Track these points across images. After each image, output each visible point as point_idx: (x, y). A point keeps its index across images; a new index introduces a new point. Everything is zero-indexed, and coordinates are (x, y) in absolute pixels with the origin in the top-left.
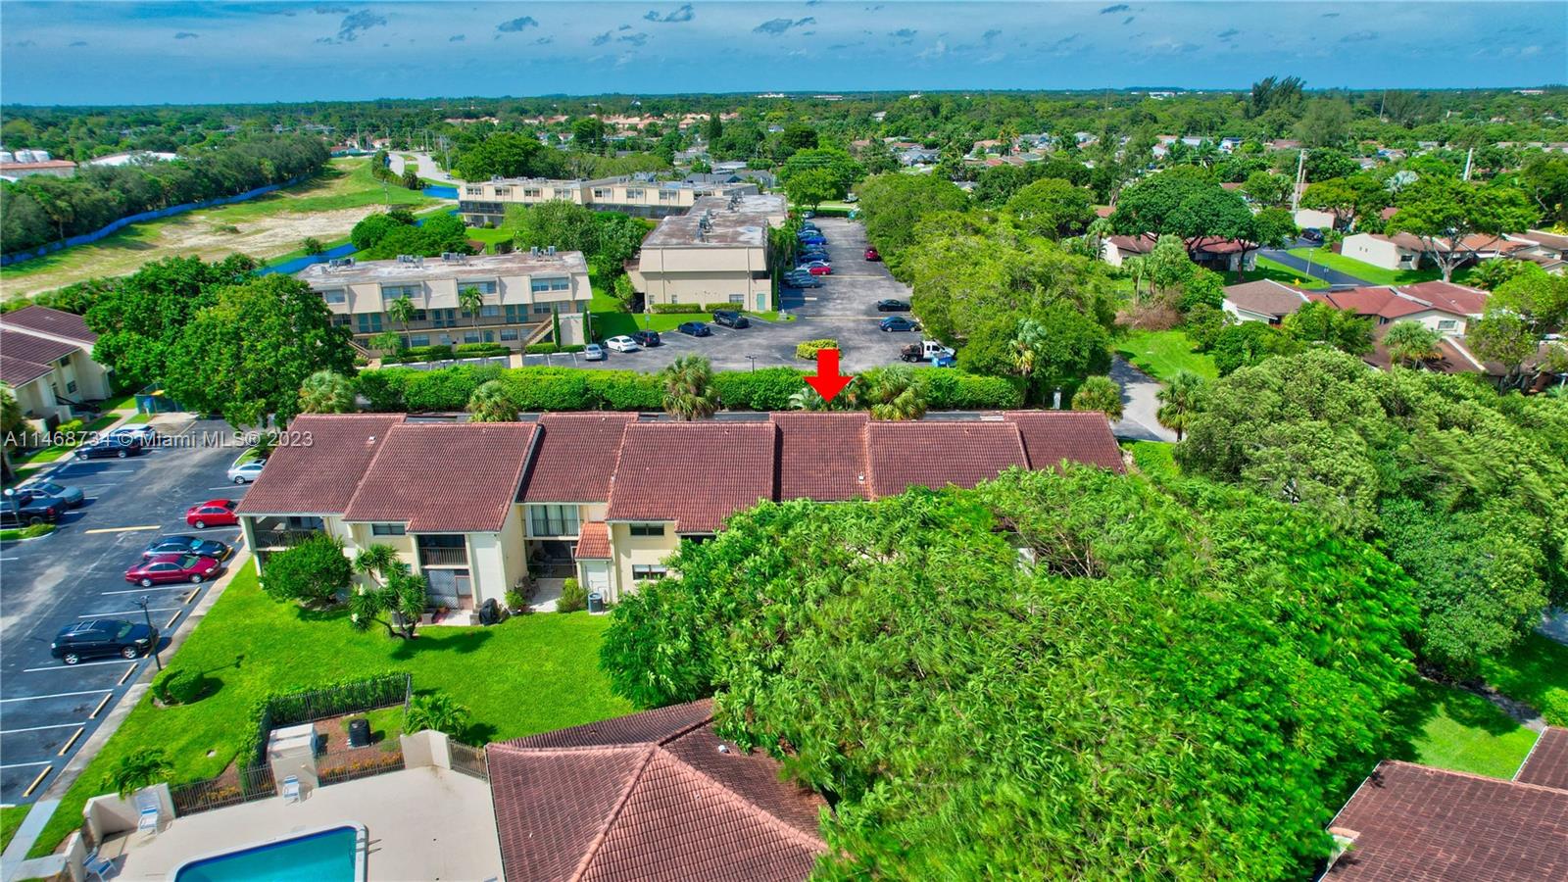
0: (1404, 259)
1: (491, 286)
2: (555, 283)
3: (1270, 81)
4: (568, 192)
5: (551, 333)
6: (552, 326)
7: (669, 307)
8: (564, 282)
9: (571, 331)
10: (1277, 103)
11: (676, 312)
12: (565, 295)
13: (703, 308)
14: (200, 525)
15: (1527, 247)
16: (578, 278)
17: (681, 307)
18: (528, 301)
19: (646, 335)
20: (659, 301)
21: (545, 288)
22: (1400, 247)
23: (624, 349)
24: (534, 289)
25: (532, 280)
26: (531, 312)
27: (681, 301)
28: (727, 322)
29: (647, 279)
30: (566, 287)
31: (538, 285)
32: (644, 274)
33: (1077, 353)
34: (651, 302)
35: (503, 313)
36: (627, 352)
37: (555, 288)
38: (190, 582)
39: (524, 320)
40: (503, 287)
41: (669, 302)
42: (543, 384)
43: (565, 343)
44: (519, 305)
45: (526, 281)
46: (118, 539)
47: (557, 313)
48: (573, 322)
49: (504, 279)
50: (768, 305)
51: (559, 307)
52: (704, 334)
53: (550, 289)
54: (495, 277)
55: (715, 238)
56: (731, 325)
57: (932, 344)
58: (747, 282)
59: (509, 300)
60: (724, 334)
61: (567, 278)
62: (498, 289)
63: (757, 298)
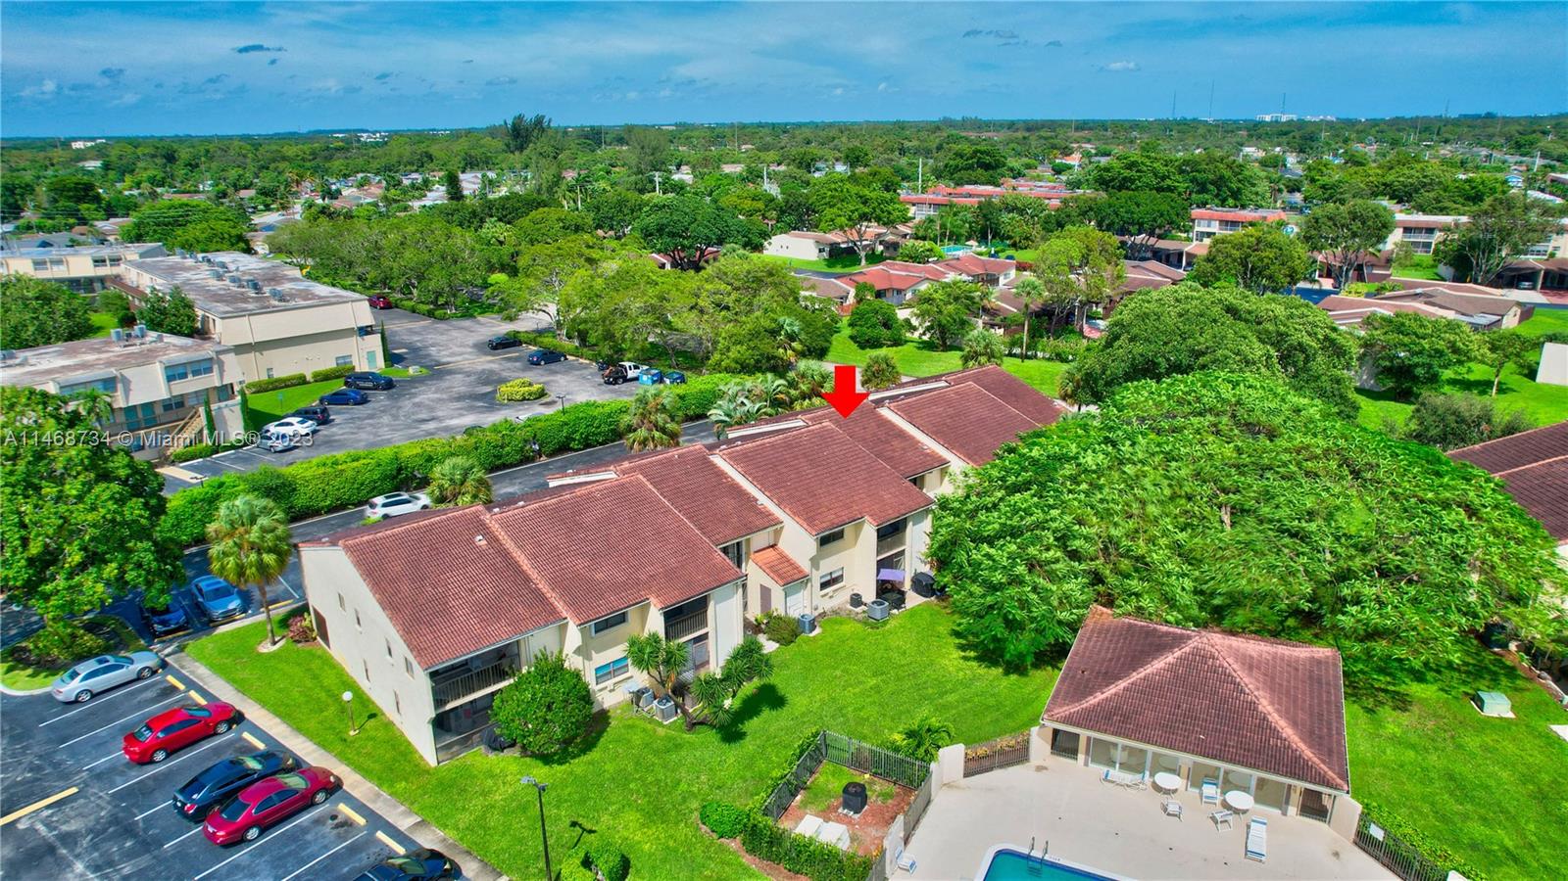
1: (110, 383)
2: (196, 367)
5: (202, 431)
6: (201, 421)
7: (268, 383)
8: (206, 365)
9: (226, 424)
10: (537, 138)
12: (213, 380)
13: (309, 378)
14: (160, 756)
16: (221, 357)
17: (278, 380)
18: (165, 396)
19: (309, 411)
20: (251, 378)
21: (184, 376)
22: (817, 242)
24: (170, 379)
25: (166, 368)
26: (159, 410)
27: (277, 374)
28: (370, 385)
30: (209, 370)
31: (174, 373)
35: (121, 418)
37: (196, 373)
38: (313, 804)
39: (151, 423)
40: (126, 382)
41: (264, 377)
42: (350, 474)
44: (143, 405)
45: (157, 370)
46: (32, 830)
47: (207, 404)
48: (226, 412)
49: (124, 372)
50: (380, 363)
51: (205, 397)
52: (364, 401)
53: (190, 377)
54: (113, 371)
55: (293, 296)
56: (375, 388)
57: (632, 364)
58: (354, 340)
59: (136, 399)
60: (380, 398)
61: (211, 359)
62: (120, 386)
63: (367, 357)
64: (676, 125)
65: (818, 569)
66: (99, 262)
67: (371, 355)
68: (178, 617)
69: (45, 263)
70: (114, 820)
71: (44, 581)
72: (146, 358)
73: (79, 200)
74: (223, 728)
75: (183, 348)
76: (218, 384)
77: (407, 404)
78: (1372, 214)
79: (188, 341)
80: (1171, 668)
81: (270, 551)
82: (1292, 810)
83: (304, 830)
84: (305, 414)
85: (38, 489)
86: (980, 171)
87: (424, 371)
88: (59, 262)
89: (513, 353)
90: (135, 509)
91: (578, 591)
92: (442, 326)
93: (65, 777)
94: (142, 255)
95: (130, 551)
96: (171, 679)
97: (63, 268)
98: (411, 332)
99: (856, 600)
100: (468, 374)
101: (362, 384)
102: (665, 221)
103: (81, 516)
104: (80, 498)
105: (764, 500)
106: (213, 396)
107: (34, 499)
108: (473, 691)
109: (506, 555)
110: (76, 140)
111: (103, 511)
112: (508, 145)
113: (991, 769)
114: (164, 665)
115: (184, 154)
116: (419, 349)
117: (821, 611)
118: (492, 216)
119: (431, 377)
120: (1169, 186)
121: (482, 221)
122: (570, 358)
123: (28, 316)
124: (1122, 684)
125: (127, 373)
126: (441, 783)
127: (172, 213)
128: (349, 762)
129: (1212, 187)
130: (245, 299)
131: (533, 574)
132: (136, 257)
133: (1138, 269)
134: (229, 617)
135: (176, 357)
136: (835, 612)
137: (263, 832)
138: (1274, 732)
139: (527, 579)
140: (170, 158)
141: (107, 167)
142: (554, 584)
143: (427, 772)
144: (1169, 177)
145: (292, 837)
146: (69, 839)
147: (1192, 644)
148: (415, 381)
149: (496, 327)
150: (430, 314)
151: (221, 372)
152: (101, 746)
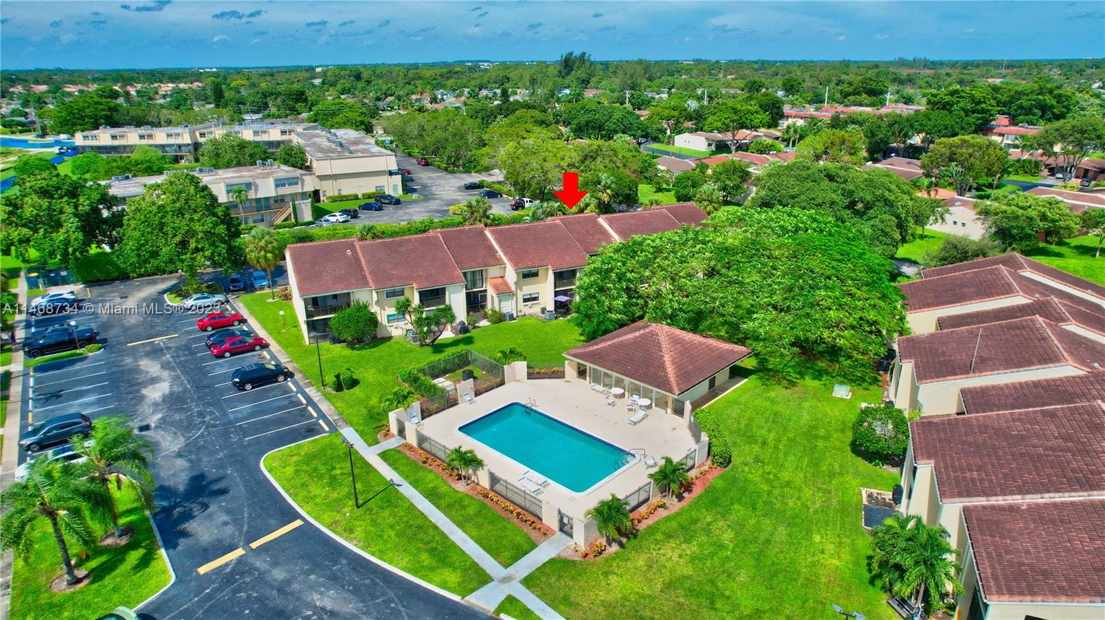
0: (709, 145)
1: (249, 185)
2: (290, 181)
3: (571, 54)
4: (178, 135)
5: (290, 214)
6: (291, 210)
7: (338, 197)
8: (295, 181)
9: (303, 212)
10: (578, 68)
11: (342, 200)
12: (298, 189)
13: (360, 196)
15: (759, 136)
16: (304, 177)
17: (343, 196)
18: (274, 194)
19: (350, 211)
20: (329, 194)
21: (284, 185)
22: (707, 139)
23: (341, 220)
24: (277, 186)
25: (276, 180)
26: (272, 202)
27: (344, 193)
28: (387, 201)
29: (321, 180)
30: (296, 183)
31: (279, 183)
32: (318, 176)
33: (631, 190)
34: (324, 195)
35: (254, 204)
36: (343, 222)
37: (290, 184)
38: (254, 350)
39: (268, 207)
40: (256, 186)
41: (337, 194)
43: (299, 221)
44: (264, 198)
45: (271, 181)
46: (159, 344)
47: (293, 201)
48: (303, 206)
49: (256, 181)
50: (400, 191)
51: (294, 197)
52: (380, 209)
53: (287, 186)
54: (251, 180)
55: (357, 151)
56: (390, 203)
57: (528, 199)
58: (386, 177)
59: (261, 195)
60: (391, 208)
61: (298, 178)
62: (253, 187)
63: (393, 187)
64: (694, 61)
65: (521, 290)
66: (283, 132)
67: (395, 187)
68: (241, 285)
69: (258, 132)
70: (185, 345)
71: (183, 254)
72: (268, 175)
73: (297, 101)
74: (236, 323)
75: (287, 172)
76: (300, 191)
77: (401, 212)
78: (1091, 128)
79: (292, 169)
80: (635, 339)
81: (270, 252)
82: (669, 410)
83: (247, 357)
84: (345, 212)
85: (183, 215)
86: (864, 96)
87: (421, 197)
88: (265, 132)
89: (476, 192)
90: (221, 229)
91: (381, 278)
92: (450, 176)
93: (176, 332)
94: (304, 130)
95: (217, 247)
96: (228, 306)
97: (267, 135)
98: (430, 178)
99: (543, 310)
100: (443, 200)
101: (383, 201)
102: (590, 119)
103: (197, 227)
104: (199, 221)
105: (501, 253)
106: (299, 197)
107: (180, 219)
108: (327, 314)
109: (357, 260)
110: (318, 67)
111: (206, 227)
112: (560, 72)
113: (544, 378)
114: (228, 301)
115: (365, 75)
116: (428, 187)
117: (523, 314)
118: (501, 114)
119: (422, 201)
120: (983, 109)
121: (496, 117)
122: (504, 196)
123: (233, 155)
124: (609, 343)
125: (257, 181)
126: (306, 350)
127: (333, 108)
128: (275, 339)
129: (1036, 111)
130: (333, 151)
131: (365, 267)
132: (301, 130)
133: (911, 165)
134: (262, 288)
135: (281, 175)
136: (530, 315)
137: (231, 356)
138: (664, 369)
139: (362, 270)
140: (358, 77)
141: (323, 83)
142: (372, 272)
143: (304, 346)
144: (985, 102)
145: (242, 358)
146: (168, 348)
147: (651, 328)
148: (415, 202)
149: (475, 178)
150: (446, 170)
151: (303, 185)
152: (192, 324)
